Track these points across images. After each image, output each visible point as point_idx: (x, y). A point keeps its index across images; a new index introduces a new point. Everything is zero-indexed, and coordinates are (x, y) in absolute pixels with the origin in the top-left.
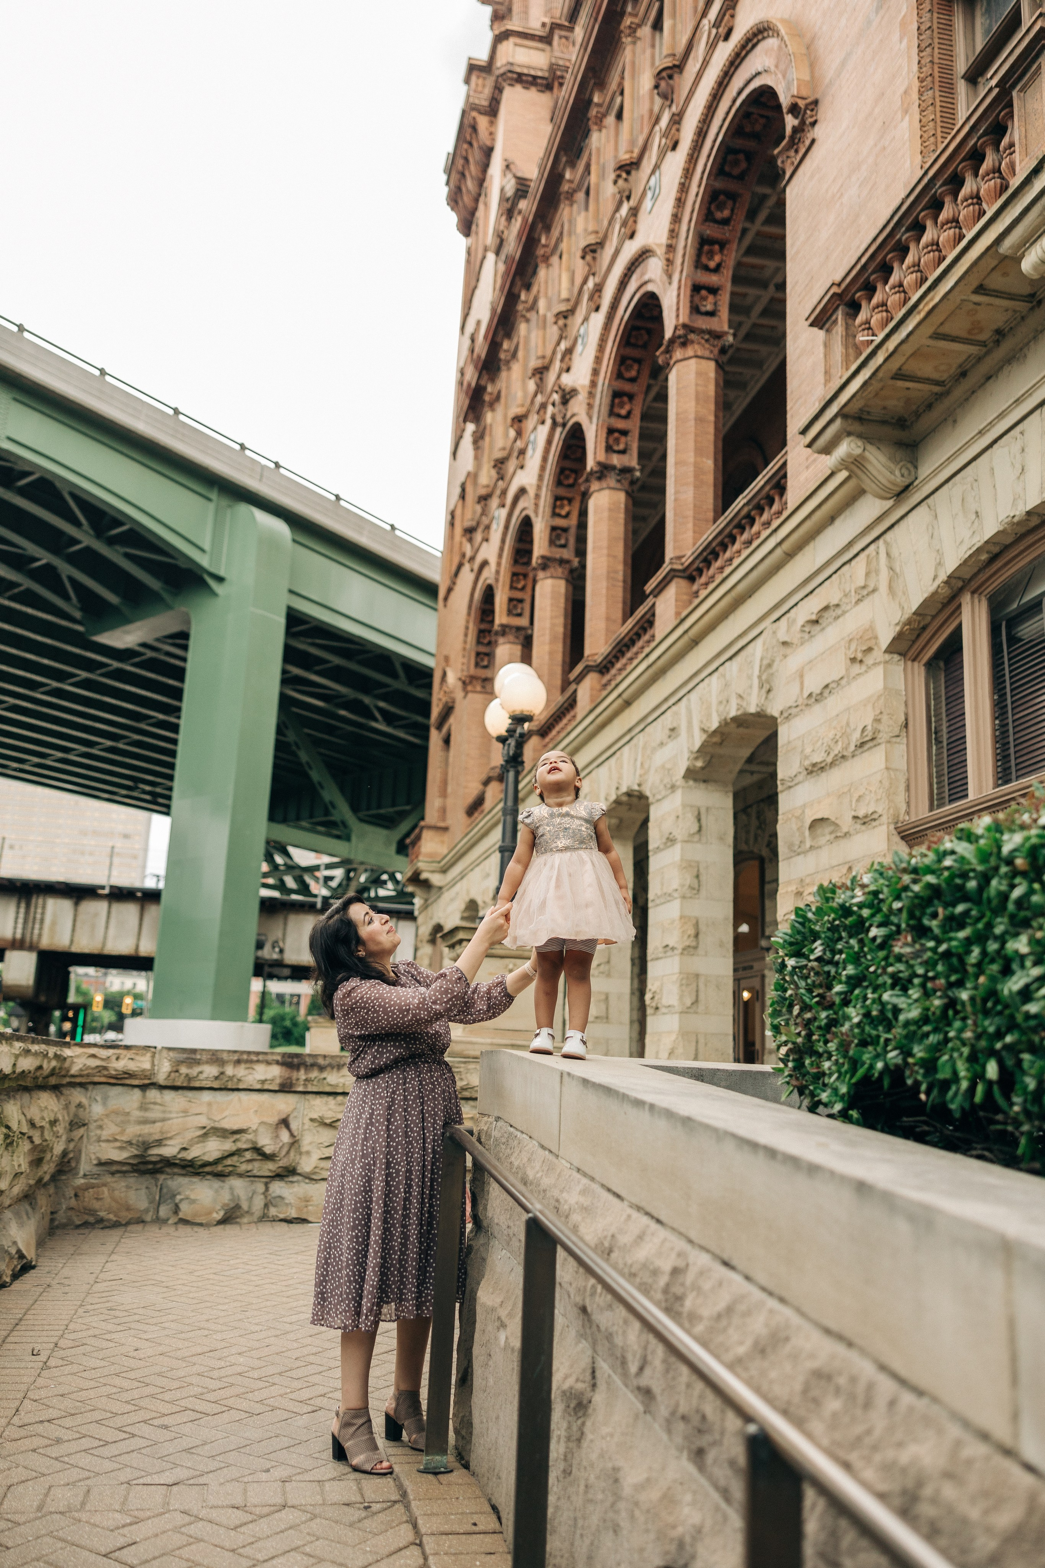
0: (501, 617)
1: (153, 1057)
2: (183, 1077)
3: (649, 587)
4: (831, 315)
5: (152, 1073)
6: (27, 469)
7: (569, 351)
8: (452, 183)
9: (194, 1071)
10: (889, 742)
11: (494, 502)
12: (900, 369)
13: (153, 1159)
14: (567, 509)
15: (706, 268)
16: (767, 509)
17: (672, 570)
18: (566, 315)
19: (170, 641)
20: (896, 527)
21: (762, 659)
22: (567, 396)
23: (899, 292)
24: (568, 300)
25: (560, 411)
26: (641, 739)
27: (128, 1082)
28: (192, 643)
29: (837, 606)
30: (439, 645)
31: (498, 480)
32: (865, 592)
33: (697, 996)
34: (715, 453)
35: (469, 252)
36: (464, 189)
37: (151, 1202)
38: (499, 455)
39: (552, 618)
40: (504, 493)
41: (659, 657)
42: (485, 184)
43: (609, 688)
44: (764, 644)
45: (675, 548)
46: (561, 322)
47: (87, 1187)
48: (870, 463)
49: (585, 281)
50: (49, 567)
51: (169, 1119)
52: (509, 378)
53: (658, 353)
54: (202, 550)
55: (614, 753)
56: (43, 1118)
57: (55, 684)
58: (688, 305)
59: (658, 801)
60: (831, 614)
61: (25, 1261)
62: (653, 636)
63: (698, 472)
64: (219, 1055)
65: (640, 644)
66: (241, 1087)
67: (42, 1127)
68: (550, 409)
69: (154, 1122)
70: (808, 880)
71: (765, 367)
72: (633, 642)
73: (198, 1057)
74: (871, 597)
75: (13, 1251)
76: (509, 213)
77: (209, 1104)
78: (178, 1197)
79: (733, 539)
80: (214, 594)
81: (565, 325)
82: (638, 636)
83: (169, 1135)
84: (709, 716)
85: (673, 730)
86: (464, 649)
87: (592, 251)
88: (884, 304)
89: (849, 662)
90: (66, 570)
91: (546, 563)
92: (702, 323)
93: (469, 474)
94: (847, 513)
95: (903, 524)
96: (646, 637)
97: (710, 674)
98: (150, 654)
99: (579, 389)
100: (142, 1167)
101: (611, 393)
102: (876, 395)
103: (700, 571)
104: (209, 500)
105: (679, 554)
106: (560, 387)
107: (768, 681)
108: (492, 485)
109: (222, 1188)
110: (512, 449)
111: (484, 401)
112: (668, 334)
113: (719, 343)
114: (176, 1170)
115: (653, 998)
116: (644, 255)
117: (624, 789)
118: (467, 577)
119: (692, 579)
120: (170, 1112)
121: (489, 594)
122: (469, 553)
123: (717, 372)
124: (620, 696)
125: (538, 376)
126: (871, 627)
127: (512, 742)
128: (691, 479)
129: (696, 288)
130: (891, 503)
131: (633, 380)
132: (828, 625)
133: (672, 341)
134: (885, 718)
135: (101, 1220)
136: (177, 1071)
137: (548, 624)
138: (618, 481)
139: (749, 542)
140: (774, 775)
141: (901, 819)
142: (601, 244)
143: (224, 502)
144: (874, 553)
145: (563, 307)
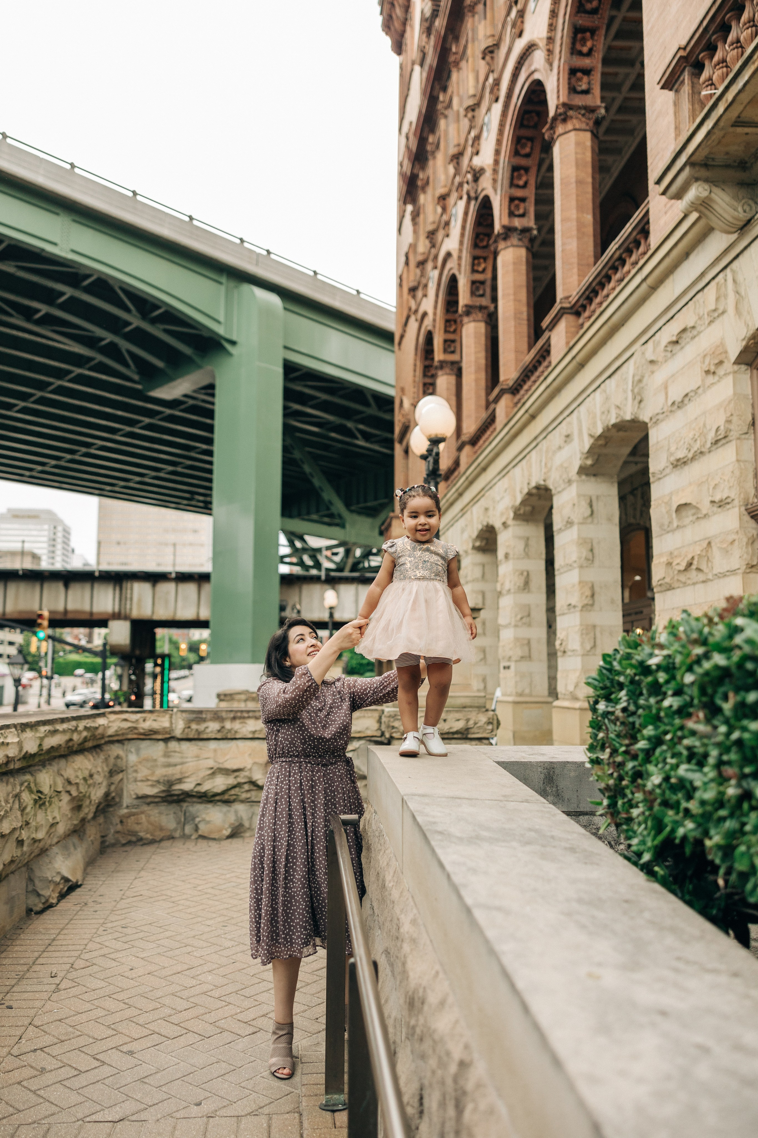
0: (439, 355)
1: (171, 717)
2: (193, 732)
3: (545, 324)
4: (679, 77)
5: (171, 730)
6: (88, 272)
7: (478, 138)
8: (385, 13)
9: (202, 727)
10: (738, 439)
11: (430, 265)
12: (739, 117)
13: (177, 793)
14: (483, 266)
15: (580, 54)
16: (635, 251)
17: (562, 308)
18: (473, 108)
19: (203, 391)
20: (741, 257)
21: (634, 376)
22: (477, 174)
23: (737, 47)
24: (474, 96)
25: (473, 187)
26: (544, 445)
27: (154, 737)
28: (217, 391)
29: (693, 327)
30: (398, 378)
31: (431, 248)
32: (716, 314)
33: (595, 642)
34: (594, 209)
35: (401, 68)
36: (394, 16)
37: (178, 823)
38: (430, 228)
39: (476, 353)
40: (436, 257)
41: (554, 380)
42: (411, 10)
43: (519, 405)
44: (635, 363)
45: (564, 290)
46: (470, 115)
47: (130, 815)
48: (717, 203)
49: (487, 79)
50: (112, 344)
51: (186, 763)
52: (434, 165)
53: (544, 130)
54: (219, 322)
55: (525, 457)
56: (77, 777)
57: (128, 429)
58: (567, 86)
59: (559, 492)
60: (688, 335)
61: (70, 883)
62: (550, 363)
63: (580, 226)
64: (220, 714)
65: (541, 369)
66: (238, 736)
67: (77, 784)
68: (466, 187)
69: (175, 765)
70: (676, 553)
71: (636, 134)
72: (535, 368)
73: (204, 716)
74: (721, 318)
75: (58, 879)
76: (428, 30)
77: (215, 751)
78: (197, 820)
79: (609, 279)
80: (230, 354)
81: (473, 117)
82: (540, 363)
83: (187, 775)
84: (594, 424)
85: (568, 436)
86: (414, 381)
87: (490, 52)
88: (724, 61)
89: (704, 373)
90: (124, 345)
91: (469, 310)
92: (579, 100)
93: (411, 245)
94: (699, 248)
95: (746, 253)
96: (545, 364)
97: (594, 390)
98: (191, 402)
99: (486, 167)
100: (169, 799)
101: (510, 168)
102: (719, 142)
103: (584, 307)
104: (220, 283)
105: (567, 294)
106: (471, 168)
107: (639, 394)
108: (427, 251)
109: (229, 811)
110: (440, 222)
111: (417, 186)
112: (552, 113)
113: (594, 116)
114: (195, 800)
115: (561, 644)
116: (530, 48)
117: (533, 484)
118: (413, 325)
119: (578, 314)
120: (187, 758)
121: (429, 337)
122: (414, 307)
123: (592, 140)
124: (527, 411)
125: (455, 161)
126: (721, 343)
127: (431, 459)
128: (574, 233)
129: (573, 72)
130: (735, 236)
131: (527, 156)
132: (686, 344)
133: (555, 119)
134: (735, 419)
135: (141, 839)
136: (189, 727)
137: (473, 358)
138: (520, 240)
139: (621, 280)
140: (647, 469)
141: (751, 501)
142: (497, 45)
143: (232, 284)
144: (723, 281)
145: (471, 102)
